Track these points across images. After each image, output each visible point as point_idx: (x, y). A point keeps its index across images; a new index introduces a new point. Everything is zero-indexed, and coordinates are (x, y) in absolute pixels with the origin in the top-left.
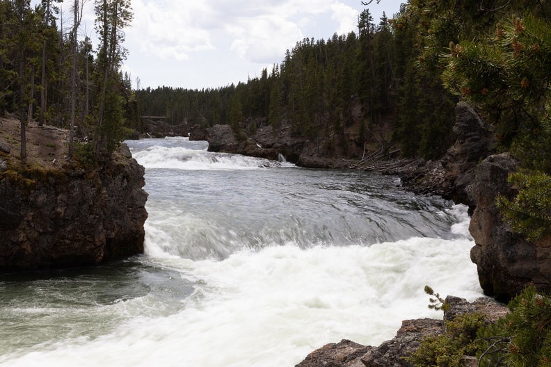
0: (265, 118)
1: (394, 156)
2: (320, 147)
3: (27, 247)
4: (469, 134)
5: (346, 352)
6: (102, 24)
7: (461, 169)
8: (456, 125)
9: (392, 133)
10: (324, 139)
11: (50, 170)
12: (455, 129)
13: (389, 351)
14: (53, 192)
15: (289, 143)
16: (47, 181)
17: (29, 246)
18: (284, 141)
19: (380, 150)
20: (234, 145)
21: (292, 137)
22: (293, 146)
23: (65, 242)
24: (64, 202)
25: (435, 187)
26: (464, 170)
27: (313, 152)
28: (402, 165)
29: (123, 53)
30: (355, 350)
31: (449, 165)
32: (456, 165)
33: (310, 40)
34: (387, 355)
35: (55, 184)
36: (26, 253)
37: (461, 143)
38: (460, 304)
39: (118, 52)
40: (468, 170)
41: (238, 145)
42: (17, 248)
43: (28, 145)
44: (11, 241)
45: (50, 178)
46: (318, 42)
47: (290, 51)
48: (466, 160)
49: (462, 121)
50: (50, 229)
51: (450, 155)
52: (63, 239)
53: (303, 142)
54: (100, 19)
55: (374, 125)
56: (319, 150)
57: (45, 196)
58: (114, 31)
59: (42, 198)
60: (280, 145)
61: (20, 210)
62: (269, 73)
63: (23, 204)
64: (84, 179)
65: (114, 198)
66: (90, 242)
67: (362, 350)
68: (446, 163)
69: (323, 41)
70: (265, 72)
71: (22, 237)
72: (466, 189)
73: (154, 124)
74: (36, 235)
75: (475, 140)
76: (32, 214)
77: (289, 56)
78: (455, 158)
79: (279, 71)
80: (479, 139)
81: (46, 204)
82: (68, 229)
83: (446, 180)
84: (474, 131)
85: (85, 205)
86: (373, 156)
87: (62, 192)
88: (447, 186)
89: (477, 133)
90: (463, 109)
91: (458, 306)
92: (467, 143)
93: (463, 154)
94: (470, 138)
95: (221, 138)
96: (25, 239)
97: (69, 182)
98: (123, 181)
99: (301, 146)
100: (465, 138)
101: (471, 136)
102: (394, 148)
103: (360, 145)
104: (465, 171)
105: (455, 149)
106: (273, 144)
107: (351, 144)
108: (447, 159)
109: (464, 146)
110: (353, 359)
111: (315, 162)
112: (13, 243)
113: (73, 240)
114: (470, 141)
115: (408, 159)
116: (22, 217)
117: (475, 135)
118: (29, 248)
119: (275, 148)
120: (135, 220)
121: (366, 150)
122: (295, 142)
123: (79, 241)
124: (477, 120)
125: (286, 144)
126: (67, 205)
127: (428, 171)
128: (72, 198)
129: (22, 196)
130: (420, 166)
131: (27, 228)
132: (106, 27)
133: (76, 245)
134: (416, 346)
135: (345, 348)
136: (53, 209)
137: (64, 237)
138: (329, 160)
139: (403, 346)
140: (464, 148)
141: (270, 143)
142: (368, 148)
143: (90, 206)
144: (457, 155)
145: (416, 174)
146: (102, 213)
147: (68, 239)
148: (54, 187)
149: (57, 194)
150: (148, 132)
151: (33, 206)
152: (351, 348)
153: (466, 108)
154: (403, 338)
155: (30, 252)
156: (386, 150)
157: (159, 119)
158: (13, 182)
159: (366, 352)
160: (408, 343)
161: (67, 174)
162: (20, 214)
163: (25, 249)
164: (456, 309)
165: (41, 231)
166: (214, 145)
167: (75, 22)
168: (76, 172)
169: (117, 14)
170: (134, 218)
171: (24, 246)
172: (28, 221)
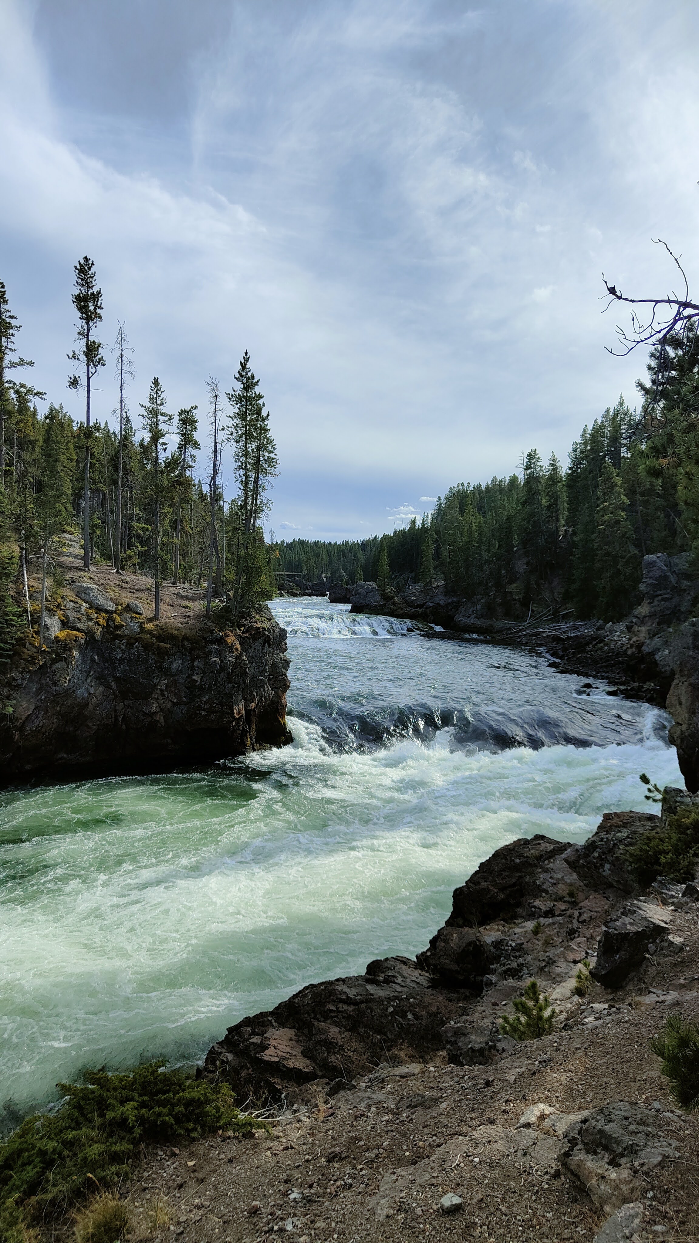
0: (413, 574)
1: (566, 617)
2: (479, 607)
3: (159, 718)
4: (659, 592)
5: (541, 849)
6: (242, 472)
7: (649, 634)
8: (643, 582)
9: (563, 590)
10: (483, 598)
11: (186, 634)
12: (642, 587)
13: (598, 850)
14: (189, 658)
15: (442, 602)
16: (183, 645)
17: (162, 718)
18: (437, 600)
19: (549, 611)
20: (380, 605)
21: (445, 596)
22: (447, 605)
23: (201, 714)
24: (201, 669)
25: (617, 654)
26: (652, 635)
27: (470, 613)
28: (576, 628)
29: (266, 505)
30: (552, 847)
31: (636, 628)
32: (643, 629)
33: (466, 485)
34: (596, 855)
35: (191, 649)
36: (159, 725)
37: (649, 603)
38: (681, 797)
39: (261, 503)
40: (657, 634)
41: (384, 605)
42: (150, 719)
43: (162, 606)
44: (143, 712)
45: (186, 643)
46: (474, 488)
47: (443, 498)
48: (656, 623)
49: (651, 578)
50: (185, 699)
51: (636, 617)
52: (199, 710)
53: (459, 602)
54: (240, 467)
55: (542, 581)
56: (477, 610)
57: (180, 662)
58: (256, 480)
59: (176, 665)
60: (432, 604)
61: (154, 677)
62: (419, 523)
63: (157, 672)
64: (222, 644)
65: (254, 664)
66: (228, 714)
67: (562, 848)
68: (632, 626)
69: (480, 486)
70: (414, 522)
71: (155, 707)
72: (657, 657)
73: (289, 581)
74: (169, 705)
75: (666, 600)
76: (166, 682)
77: (440, 504)
78: (642, 621)
79: (430, 521)
80: (671, 598)
81: (181, 671)
82: (205, 699)
83: (632, 646)
84: (665, 589)
85: (222, 673)
86: (540, 617)
87: (198, 657)
88: (633, 653)
89: (669, 591)
90: (651, 564)
91: (679, 799)
92: (656, 602)
93: (651, 616)
94: (660, 598)
95: (366, 597)
96: (158, 710)
97: (205, 647)
98: (264, 645)
99: (456, 606)
100: (653, 597)
101: (660, 595)
102: (566, 609)
103: (525, 603)
104: (654, 636)
105: (643, 610)
106: (424, 604)
107: (515, 604)
108: (632, 622)
109: (653, 607)
110: (550, 857)
111: (473, 624)
112: (145, 714)
113: (210, 711)
114: (660, 601)
115: (582, 621)
116: (155, 685)
117: (665, 594)
118: (162, 720)
119: (427, 608)
120: (276, 690)
121: (532, 611)
122: (450, 601)
123: (216, 712)
124: (668, 577)
125: (438, 604)
126: (204, 672)
127: (607, 636)
128: (210, 665)
129: (155, 663)
130: (598, 629)
131: (161, 698)
132: (246, 476)
133: (213, 717)
134: (631, 844)
135: (539, 844)
136: (189, 677)
137: (200, 708)
138: (489, 622)
139: (615, 845)
140: (653, 609)
141: (421, 603)
142: (534, 608)
143: (228, 673)
144: (645, 617)
145: (595, 639)
146: (241, 682)
147: (204, 710)
148: (190, 653)
149: (193, 660)
150: (283, 590)
151: (167, 673)
152: (548, 844)
153: (654, 562)
154: (614, 835)
155: (163, 724)
156: (556, 611)
157: (294, 576)
158: (147, 647)
159: (566, 850)
160: (621, 841)
161: (205, 638)
162: (153, 682)
163: (158, 721)
164: (676, 802)
165: (175, 701)
166: (358, 605)
167: (214, 470)
168: (214, 636)
169: (260, 461)
170: (275, 688)
171: (157, 718)
172: (161, 690)
